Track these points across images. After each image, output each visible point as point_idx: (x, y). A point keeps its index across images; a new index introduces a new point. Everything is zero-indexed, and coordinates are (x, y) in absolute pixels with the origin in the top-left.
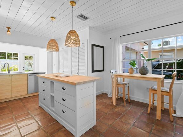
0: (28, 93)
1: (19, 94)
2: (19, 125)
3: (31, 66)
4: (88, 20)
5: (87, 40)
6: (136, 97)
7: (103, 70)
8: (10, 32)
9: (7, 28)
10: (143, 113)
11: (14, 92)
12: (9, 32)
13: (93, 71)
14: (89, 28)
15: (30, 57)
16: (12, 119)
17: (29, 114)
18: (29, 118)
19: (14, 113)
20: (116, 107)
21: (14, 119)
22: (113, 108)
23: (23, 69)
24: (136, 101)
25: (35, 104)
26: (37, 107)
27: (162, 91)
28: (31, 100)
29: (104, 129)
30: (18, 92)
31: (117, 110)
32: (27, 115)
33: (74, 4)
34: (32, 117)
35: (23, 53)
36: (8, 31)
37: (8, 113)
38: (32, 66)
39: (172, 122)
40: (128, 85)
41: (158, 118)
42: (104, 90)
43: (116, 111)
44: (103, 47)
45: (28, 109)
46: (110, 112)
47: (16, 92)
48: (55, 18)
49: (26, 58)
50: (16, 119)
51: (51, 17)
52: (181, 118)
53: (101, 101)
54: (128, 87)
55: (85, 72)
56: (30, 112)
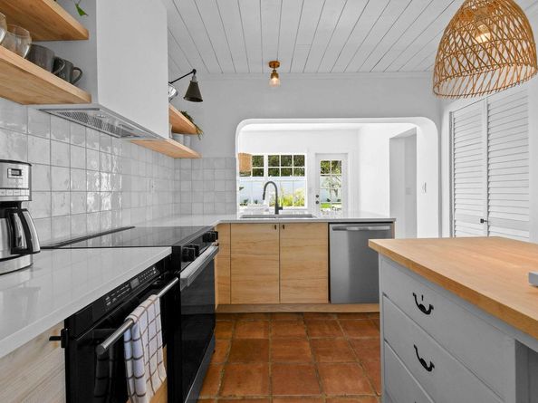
0: (329, 299)
3: (336, 191)
8: (277, 77)
9: (271, 63)
11: (286, 286)
12: (275, 79)
15: (336, 163)
23: (317, 199)
30: (298, 288)
35: (316, 154)
36: (272, 76)
38: (339, 192)
47: (294, 288)
49: (324, 171)
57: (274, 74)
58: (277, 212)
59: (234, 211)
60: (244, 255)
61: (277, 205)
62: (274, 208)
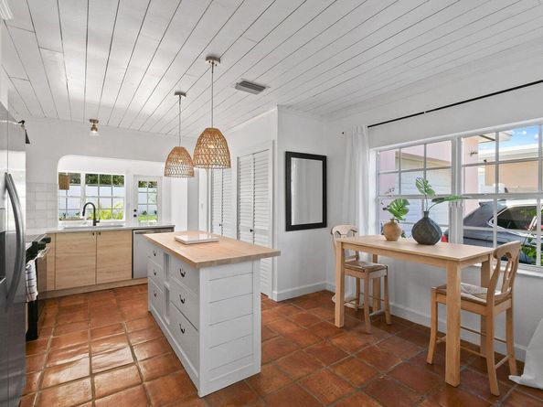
0: (132, 277)
1: (113, 278)
2: (93, 349)
4: (265, 92)
5: (274, 142)
6: (413, 310)
7: (324, 224)
8: (97, 130)
9: (91, 121)
10: (413, 359)
11: (101, 272)
12: (94, 132)
13: (289, 227)
14: (276, 109)
16: (84, 335)
17: (121, 327)
18: (117, 336)
19: (92, 321)
20: (340, 332)
21: (89, 335)
22: (328, 337)
24: (412, 323)
25: (141, 305)
26: (144, 312)
27: (463, 299)
28: (135, 294)
29: (275, 385)
30: (110, 272)
31: (336, 341)
32: (115, 330)
33: (215, 62)
34: (126, 334)
35: (135, 176)
36: (92, 129)
37: (82, 321)
39: (493, 397)
40: (383, 273)
41: (448, 380)
42: (327, 282)
43: (334, 343)
44: (323, 159)
45: (123, 317)
46: (314, 346)
47: (107, 272)
48: (184, 95)
50: (92, 335)
51: (176, 94)
52: (538, 390)
53: (305, 312)
54: (386, 277)
55: (267, 229)
56: (124, 322)
57: (94, 128)
58: (95, 224)
59: (56, 225)
60: (67, 255)
61: (95, 219)
62: (92, 221)
